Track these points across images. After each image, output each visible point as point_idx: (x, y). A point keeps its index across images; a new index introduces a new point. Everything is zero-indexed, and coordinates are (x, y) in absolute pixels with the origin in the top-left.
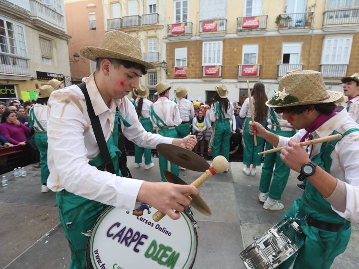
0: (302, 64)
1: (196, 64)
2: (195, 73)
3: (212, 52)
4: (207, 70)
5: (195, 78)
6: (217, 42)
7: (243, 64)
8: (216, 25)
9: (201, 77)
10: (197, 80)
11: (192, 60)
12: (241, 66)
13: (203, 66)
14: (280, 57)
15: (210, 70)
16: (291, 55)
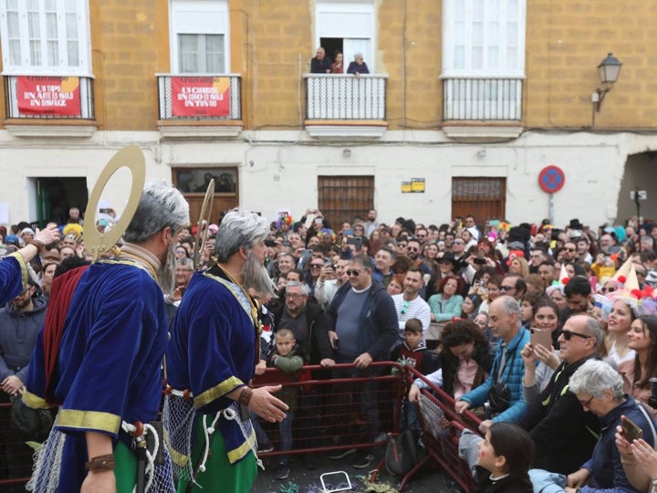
0: (386, 75)
3: (43, 20)
4: (27, 95)
7: (175, 71)
12: (169, 81)
13: (6, 77)
14: (310, 48)
15: (40, 95)
16: (346, 44)
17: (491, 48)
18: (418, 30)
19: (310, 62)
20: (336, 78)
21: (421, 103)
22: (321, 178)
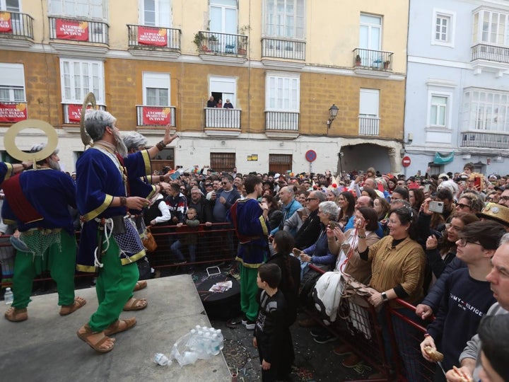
0: (241, 109)
1: (48, 99)
2: (46, 116)
3: (82, 78)
4: (73, 113)
6: (90, 63)
7: (145, 104)
8: (87, 30)
9: (60, 125)
11: (39, 90)
12: (142, 108)
13: (63, 104)
14: (207, 96)
15: (80, 113)
16: (223, 95)
17: (285, 99)
18: (255, 91)
19: (207, 102)
21: (256, 122)
22: (212, 154)
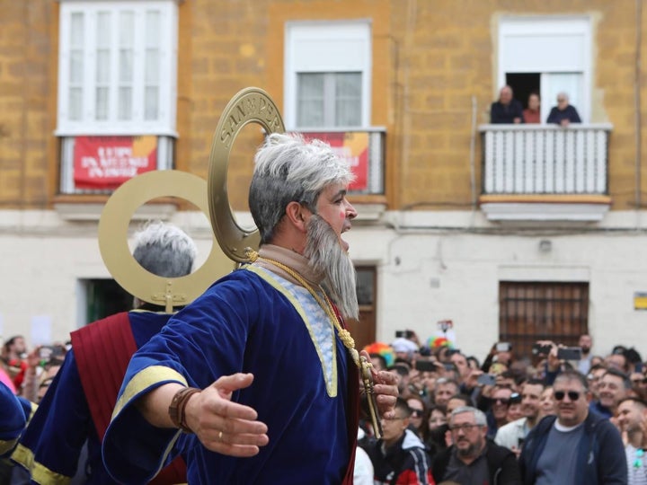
0: (609, 125)
1: (23, 124)
2: (15, 173)
3: (115, 57)
4: (87, 161)
5: (18, 204)
6: (140, 8)
7: (291, 124)
9: (50, 198)
10: (32, 218)
13: (61, 139)
14: (490, 87)
15: (103, 162)
16: (545, 84)
19: (489, 108)
20: (529, 130)
22: (504, 285)
